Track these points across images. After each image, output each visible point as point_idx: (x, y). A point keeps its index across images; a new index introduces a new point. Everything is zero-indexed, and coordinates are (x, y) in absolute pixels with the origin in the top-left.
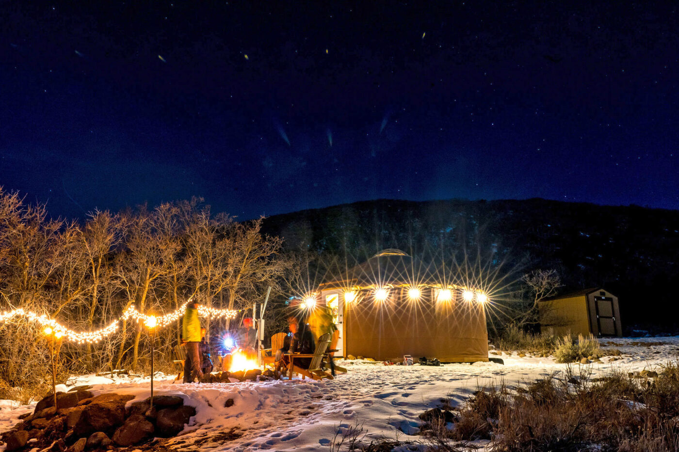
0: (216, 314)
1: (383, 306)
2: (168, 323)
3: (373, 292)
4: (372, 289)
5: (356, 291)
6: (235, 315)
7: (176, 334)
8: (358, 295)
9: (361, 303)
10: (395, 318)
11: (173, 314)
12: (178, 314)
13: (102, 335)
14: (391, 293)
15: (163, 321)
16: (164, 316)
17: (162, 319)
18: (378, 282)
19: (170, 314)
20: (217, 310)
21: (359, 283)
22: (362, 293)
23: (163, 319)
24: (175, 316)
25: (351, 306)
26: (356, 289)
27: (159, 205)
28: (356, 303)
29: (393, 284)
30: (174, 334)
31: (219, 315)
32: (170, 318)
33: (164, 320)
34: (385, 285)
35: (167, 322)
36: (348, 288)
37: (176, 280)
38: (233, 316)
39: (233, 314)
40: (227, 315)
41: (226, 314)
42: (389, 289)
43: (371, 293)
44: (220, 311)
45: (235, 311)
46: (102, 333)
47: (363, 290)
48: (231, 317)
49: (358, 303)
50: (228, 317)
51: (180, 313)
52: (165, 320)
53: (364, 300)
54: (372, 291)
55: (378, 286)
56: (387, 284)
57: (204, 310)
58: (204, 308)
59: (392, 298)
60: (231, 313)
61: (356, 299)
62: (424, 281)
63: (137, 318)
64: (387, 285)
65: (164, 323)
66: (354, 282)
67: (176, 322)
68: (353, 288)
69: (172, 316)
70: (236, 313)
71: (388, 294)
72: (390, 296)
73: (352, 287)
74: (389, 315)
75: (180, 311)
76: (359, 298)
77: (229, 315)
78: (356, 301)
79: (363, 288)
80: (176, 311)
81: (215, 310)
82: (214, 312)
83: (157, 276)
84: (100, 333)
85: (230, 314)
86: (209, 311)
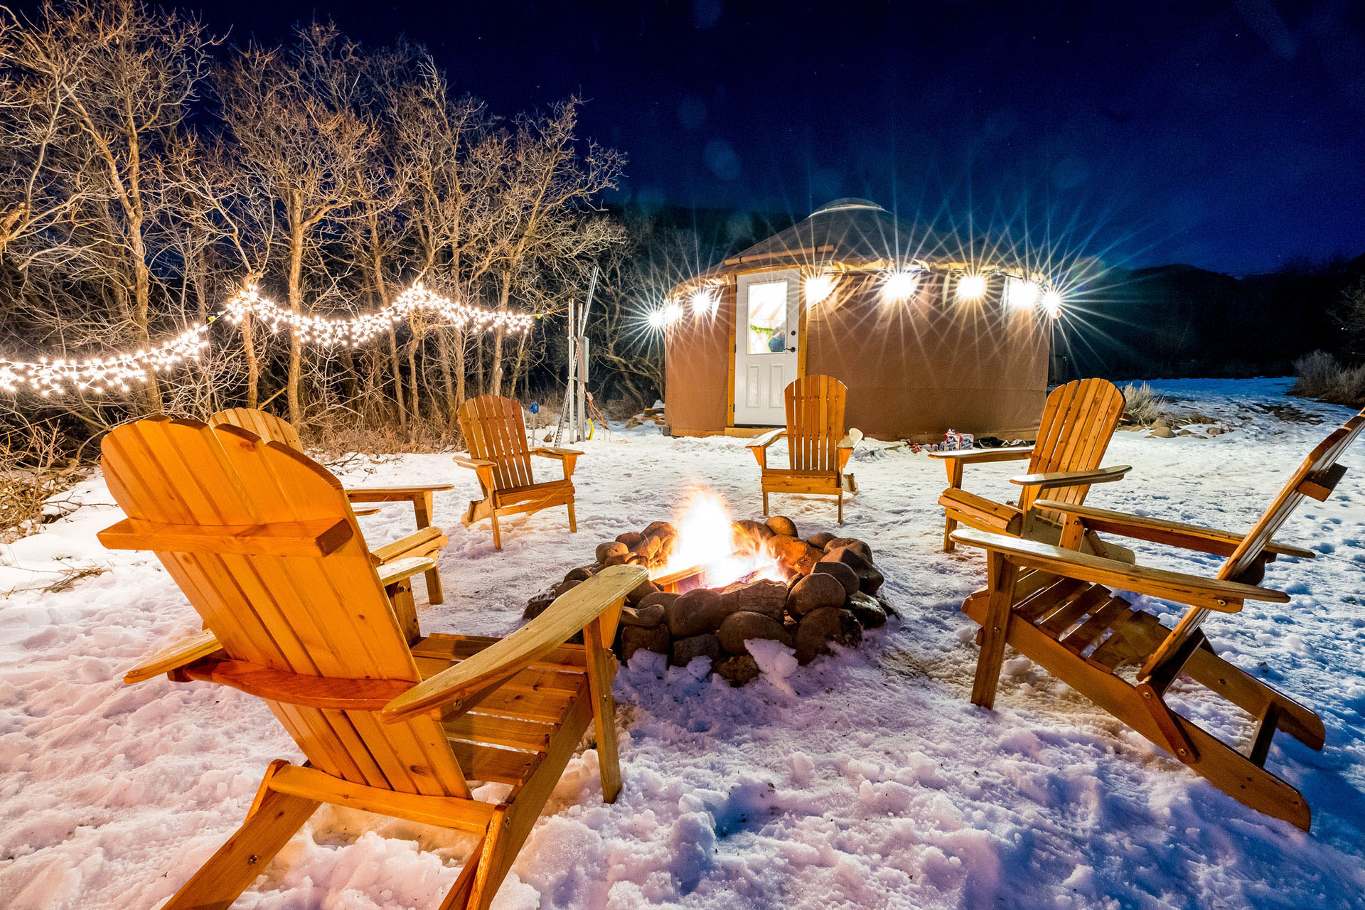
0: (483, 320)
1: (904, 310)
2: (365, 338)
3: (878, 280)
4: (875, 272)
5: (836, 274)
6: (528, 326)
7: (390, 365)
8: (839, 285)
9: (848, 304)
10: (931, 338)
11: (376, 315)
12: (391, 318)
13: (146, 367)
14: (922, 282)
15: (351, 334)
16: (353, 321)
17: (346, 328)
18: (893, 255)
19: (368, 317)
20: (486, 312)
21: (841, 254)
22: (849, 280)
23: (351, 326)
24: (382, 320)
25: (820, 310)
26: (835, 269)
27: (306, 25)
28: (833, 304)
29: (929, 261)
30: (384, 364)
31: (490, 323)
32: (368, 326)
33: (353, 330)
34: (908, 261)
35: (362, 334)
36: (814, 267)
37: (376, 241)
38: (523, 328)
39: (523, 323)
40: (511, 325)
41: (508, 321)
42: (917, 271)
43: (872, 283)
44: (494, 314)
45: (529, 317)
46: (145, 361)
47: (852, 274)
48: (518, 329)
49: (840, 305)
50: (514, 329)
51: (396, 314)
52: (357, 329)
53: (855, 297)
54: (876, 276)
55: (891, 265)
56: (913, 259)
57: (456, 311)
58: (454, 306)
59: (924, 292)
60: (520, 320)
61: (836, 294)
62: (995, 258)
63: (271, 321)
64: (915, 263)
65: (354, 337)
66: (829, 254)
67: (386, 336)
68: (827, 269)
69: (374, 321)
70: (531, 322)
71: (916, 283)
72: (920, 288)
73: (825, 264)
74: (916, 333)
75: (395, 309)
76: (842, 293)
77: (516, 326)
78: (834, 300)
79: (852, 268)
80: (383, 309)
81: (482, 310)
82: (479, 316)
83: (321, 215)
84: (137, 360)
85: (516, 322)
86: (468, 315)
